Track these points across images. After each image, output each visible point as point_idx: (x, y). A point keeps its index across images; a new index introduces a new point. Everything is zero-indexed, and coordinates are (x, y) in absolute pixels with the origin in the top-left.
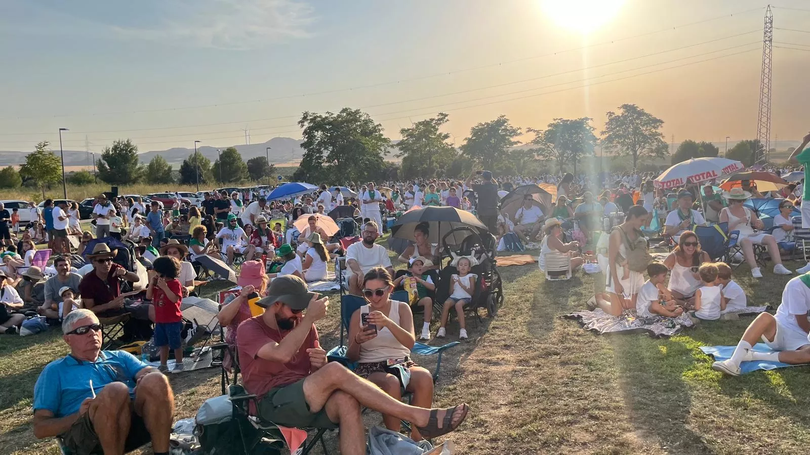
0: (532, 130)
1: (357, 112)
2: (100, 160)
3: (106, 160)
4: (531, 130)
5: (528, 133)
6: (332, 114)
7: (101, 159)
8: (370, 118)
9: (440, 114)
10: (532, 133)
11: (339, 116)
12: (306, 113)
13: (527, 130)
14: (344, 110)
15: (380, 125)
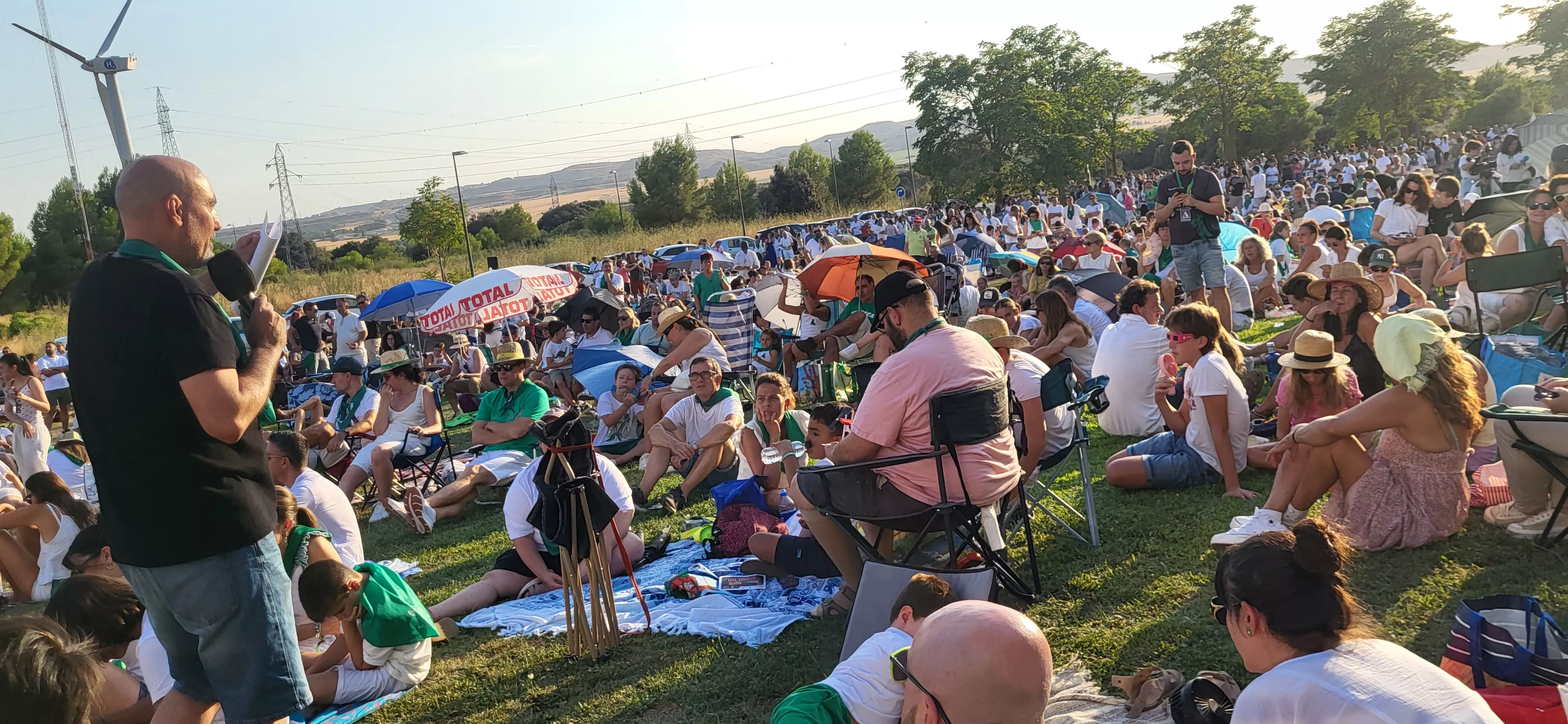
0: (1516, 9)
1: (1048, 33)
2: (633, 182)
3: (643, 181)
4: (1511, 11)
5: (1503, 17)
6: (993, 45)
7: (636, 177)
8: (1080, 40)
9: (1237, 8)
10: (1515, 14)
11: (1008, 46)
12: (911, 55)
13: (1503, 10)
14: (1016, 34)
15: (1105, 52)
